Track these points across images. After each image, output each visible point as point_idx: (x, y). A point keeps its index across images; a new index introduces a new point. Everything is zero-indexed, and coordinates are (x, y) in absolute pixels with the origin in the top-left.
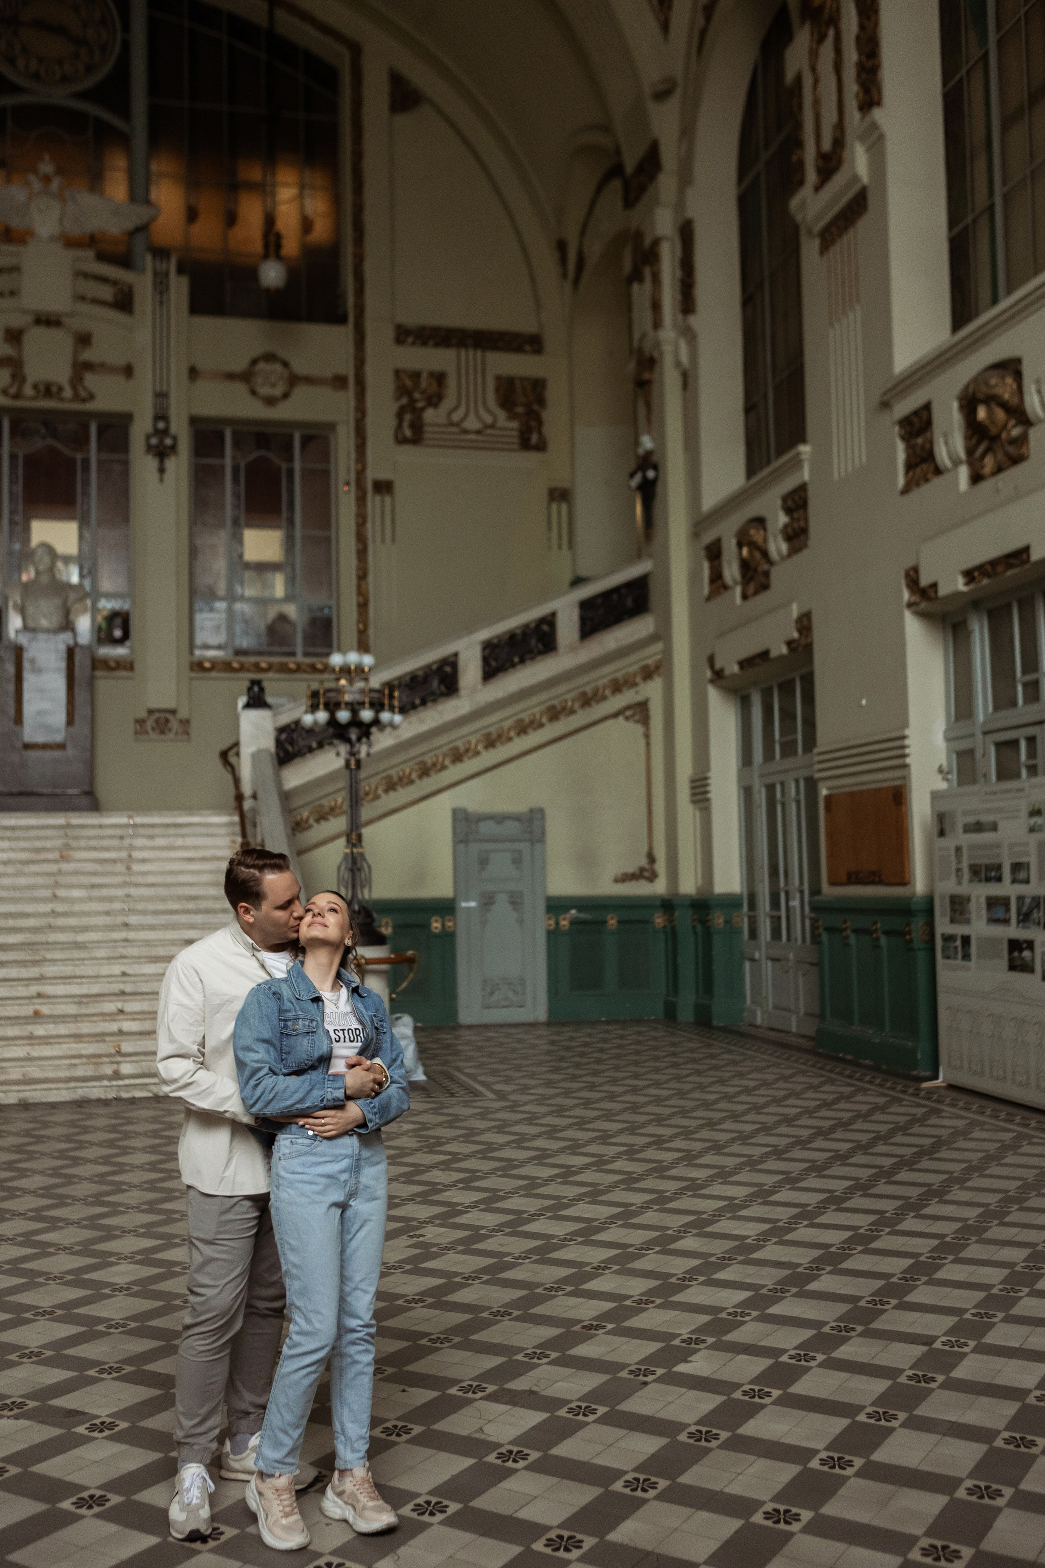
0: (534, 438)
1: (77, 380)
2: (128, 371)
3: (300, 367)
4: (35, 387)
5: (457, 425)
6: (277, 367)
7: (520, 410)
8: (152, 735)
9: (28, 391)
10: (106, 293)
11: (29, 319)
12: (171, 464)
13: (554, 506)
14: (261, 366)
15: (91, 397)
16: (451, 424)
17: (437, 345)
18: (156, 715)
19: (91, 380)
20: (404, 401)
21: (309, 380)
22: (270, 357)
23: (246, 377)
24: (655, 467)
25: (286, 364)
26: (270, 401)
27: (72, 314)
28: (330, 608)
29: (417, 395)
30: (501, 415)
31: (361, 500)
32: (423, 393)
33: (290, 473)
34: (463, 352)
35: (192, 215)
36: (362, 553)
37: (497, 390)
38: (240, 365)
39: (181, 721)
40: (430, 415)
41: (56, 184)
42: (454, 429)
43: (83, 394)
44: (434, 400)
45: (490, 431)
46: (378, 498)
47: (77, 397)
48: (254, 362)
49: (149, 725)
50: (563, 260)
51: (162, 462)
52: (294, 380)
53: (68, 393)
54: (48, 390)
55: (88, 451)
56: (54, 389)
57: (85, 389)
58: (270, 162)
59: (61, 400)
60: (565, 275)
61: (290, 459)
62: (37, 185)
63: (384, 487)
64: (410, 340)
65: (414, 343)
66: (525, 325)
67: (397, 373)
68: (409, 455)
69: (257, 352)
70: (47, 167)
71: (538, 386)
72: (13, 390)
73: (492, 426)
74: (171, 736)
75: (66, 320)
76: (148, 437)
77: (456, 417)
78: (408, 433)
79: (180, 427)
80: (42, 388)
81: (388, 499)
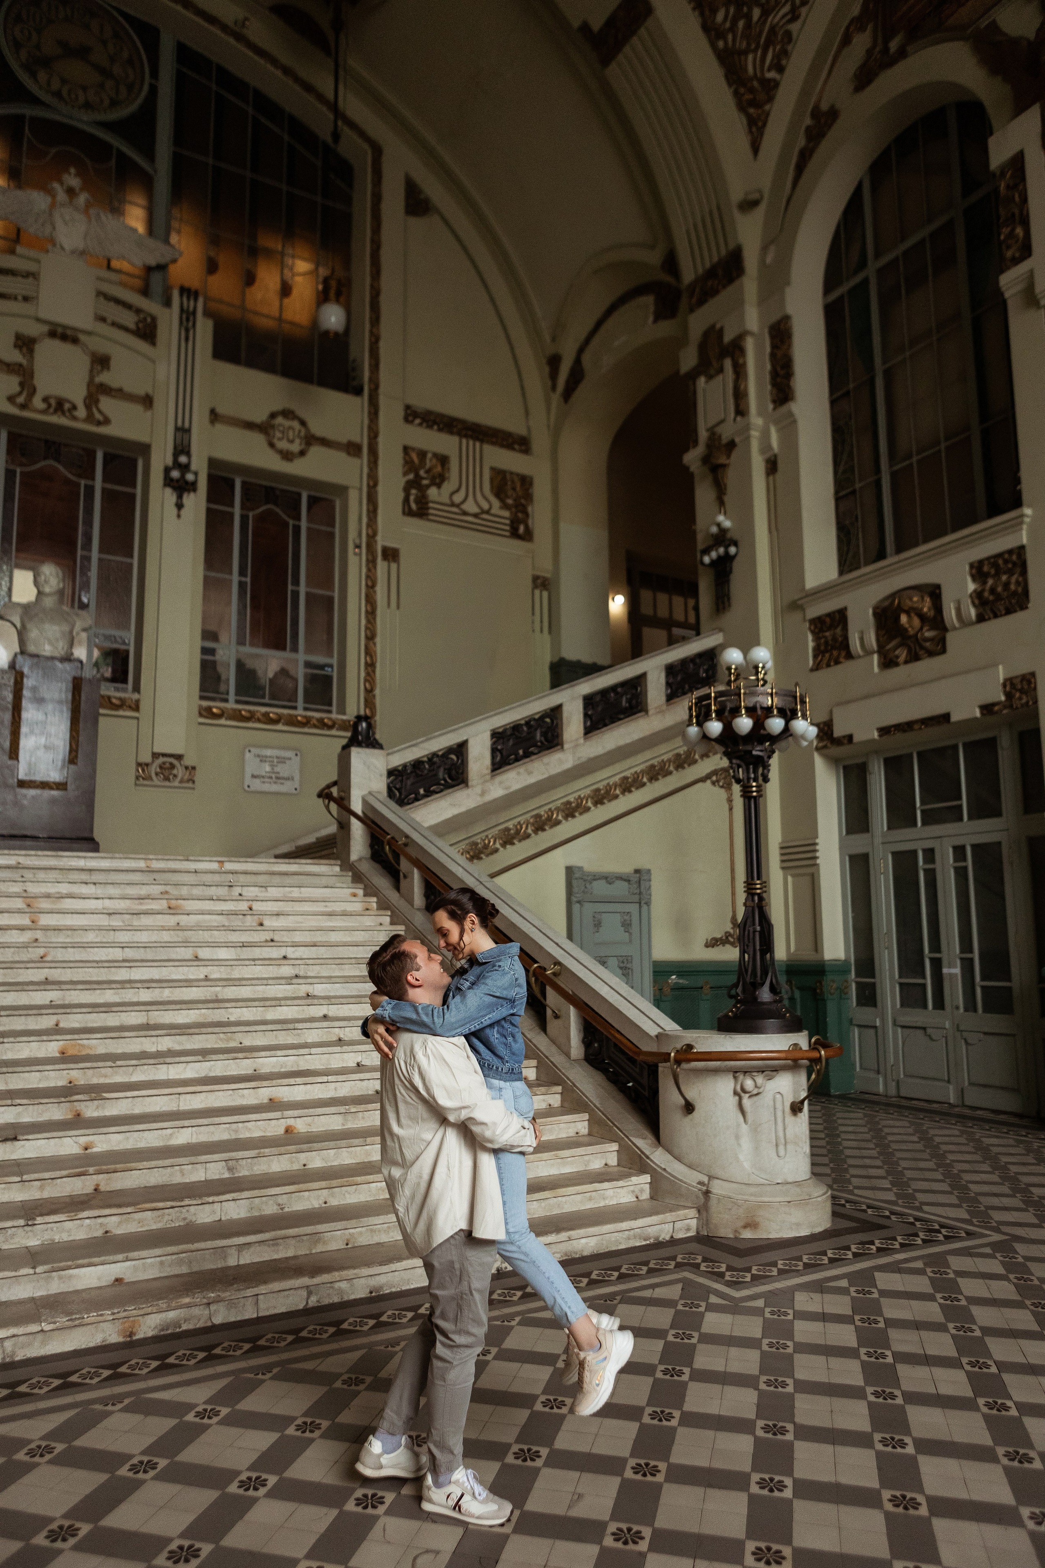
0: (522, 529)
1: (91, 401)
2: (147, 401)
3: (317, 429)
4: (45, 400)
5: (458, 506)
6: (296, 424)
7: (510, 501)
8: (156, 781)
9: (37, 402)
10: (129, 319)
11: (45, 329)
12: (189, 500)
13: (537, 592)
14: (280, 420)
15: (107, 421)
16: (453, 505)
17: (440, 430)
18: (161, 760)
19: (107, 404)
20: (411, 476)
21: (325, 442)
22: (287, 414)
23: (264, 428)
24: (736, 544)
25: (303, 423)
26: (287, 456)
27: (89, 333)
28: (331, 666)
29: (422, 473)
30: (496, 503)
31: (372, 562)
32: (427, 472)
33: (297, 530)
34: (464, 441)
35: (212, 267)
36: (371, 614)
37: (492, 480)
38: (260, 417)
39: (187, 768)
40: (433, 492)
41: (82, 198)
42: (454, 509)
43: (98, 416)
44: (439, 480)
45: (485, 516)
46: (386, 563)
47: (90, 418)
48: (273, 416)
49: (154, 768)
50: (554, 375)
51: (180, 497)
52: (311, 440)
53: (81, 412)
54: (60, 406)
55: (93, 479)
56: (67, 406)
57: (100, 411)
58: (289, 235)
59: (75, 418)
60: (554, 388)
61: (298, 518)
62: (61, 196)
63: (391, 555)
64: (418, 421)
65: (420, 424)
66: (516, 427)
67: (406, 449)
68: (415, 527)
69: (277, 407)
70: (73, 180)
71: (526, 482)
72: (21, 400)
73: (488, 512)
74: (176, 783)
75: (82, 337)
76: (167, 470)
77: (457, 499)
78: (414, 506)
79: (199, 464)
80: (53, 402)
81: (394, 566)
